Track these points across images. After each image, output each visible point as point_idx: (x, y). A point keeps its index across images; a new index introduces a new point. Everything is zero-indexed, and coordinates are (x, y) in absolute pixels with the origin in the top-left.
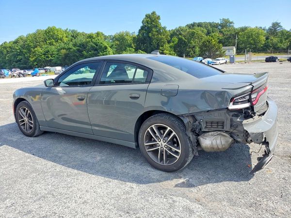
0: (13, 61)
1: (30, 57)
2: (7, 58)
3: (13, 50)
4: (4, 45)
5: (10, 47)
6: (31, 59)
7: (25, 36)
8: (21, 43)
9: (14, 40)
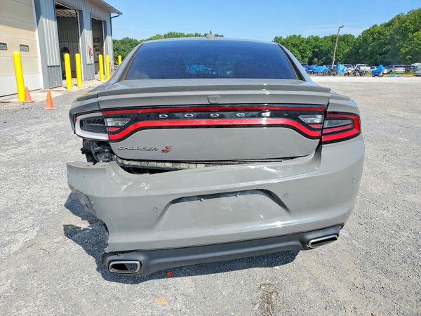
0: (377, 54)
1: (402, 47)
2: (369, 49)
3: (381, 37)
4: (372, 30)
5: (379, 33)
6: (403, 51)
7: (406, 14)
8: (397, 25)
9: (387, 22)
